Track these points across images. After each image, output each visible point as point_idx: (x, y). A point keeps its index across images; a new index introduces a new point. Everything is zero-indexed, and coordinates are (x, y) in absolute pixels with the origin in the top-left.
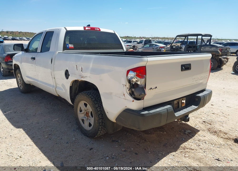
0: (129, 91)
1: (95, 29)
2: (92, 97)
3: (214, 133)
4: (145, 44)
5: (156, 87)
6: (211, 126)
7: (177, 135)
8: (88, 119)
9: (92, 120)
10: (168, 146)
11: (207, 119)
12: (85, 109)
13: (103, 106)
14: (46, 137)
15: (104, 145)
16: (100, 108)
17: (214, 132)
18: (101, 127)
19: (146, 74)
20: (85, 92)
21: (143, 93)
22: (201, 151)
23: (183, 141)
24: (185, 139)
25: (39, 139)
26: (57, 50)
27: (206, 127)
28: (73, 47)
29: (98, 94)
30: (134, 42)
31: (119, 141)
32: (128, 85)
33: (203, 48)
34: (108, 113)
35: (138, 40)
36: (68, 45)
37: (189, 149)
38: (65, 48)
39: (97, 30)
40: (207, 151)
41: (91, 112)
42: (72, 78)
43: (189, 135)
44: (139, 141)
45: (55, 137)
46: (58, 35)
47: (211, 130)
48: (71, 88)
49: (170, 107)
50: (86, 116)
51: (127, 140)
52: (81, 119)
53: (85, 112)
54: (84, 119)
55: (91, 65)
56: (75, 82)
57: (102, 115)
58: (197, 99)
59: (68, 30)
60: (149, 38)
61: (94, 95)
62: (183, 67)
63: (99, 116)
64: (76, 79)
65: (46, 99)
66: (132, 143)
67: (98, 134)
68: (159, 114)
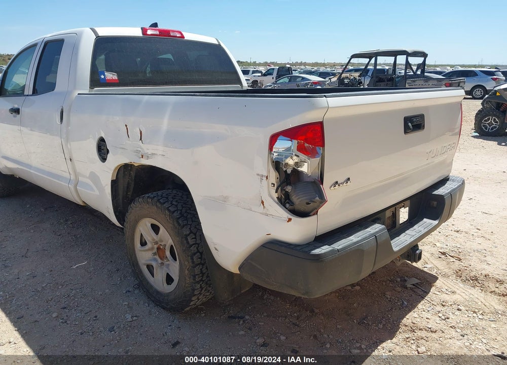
0: (276, 192)
1: (172, 34)
2: (172, 209)
3: (472, 282)
4: (279, 76)
5: (349, 179)
6: (462, 264)
7: (387, 293)
8: (162, 264)
9: (174, 269)
10: (370, 323)
11: (447, 245)
12: (154, 239)
13: (201, 230)
14: (54, 315)
15: (208, 331)
16: (195, 238)
17: (472, 280)
18: (199, 285)
19: (323, 145)
20: (152, 196)
21: (317, 198)
22: (453, 332)
23: (406, 307)
24: (408, 301)
25: (36, 321)
26: (75, 88)
27: (450, 268)
28: (116, 78)
29: (187, 198)
30: (254, 72)
31: (247, 317)
32: (274, 176)
33: (410, 82)
34: (216, 249)
35: (263, 69)
36: (104, 75)
37: (426, 330)
38: (96, 81)
39: (176, 37)
40: (468, 332)
41: (172, 247)
42: (115, 160)
43: (416, 290)
44: (296, 314)
45: (78, 315)
46: (75, 47)
47: (464, 274)
48: (114, 183)
49: (381, 230)
50: (157, 257)
51: (265, 314)
52: (145, 264)
53: (156, 246)
54: (154, 264)
55: (165, 123)
56: (125, 169)
57: (201, 254)
58: (435, 203)
59: (100, 35)
60: (286, 64)
61: (176, 201)
62: (410, 124)
63: (192, 259)
64: (127, 161)
65: (57, 210)
66: (280, 320)
67: (192, 303)
68: (357, 252)
